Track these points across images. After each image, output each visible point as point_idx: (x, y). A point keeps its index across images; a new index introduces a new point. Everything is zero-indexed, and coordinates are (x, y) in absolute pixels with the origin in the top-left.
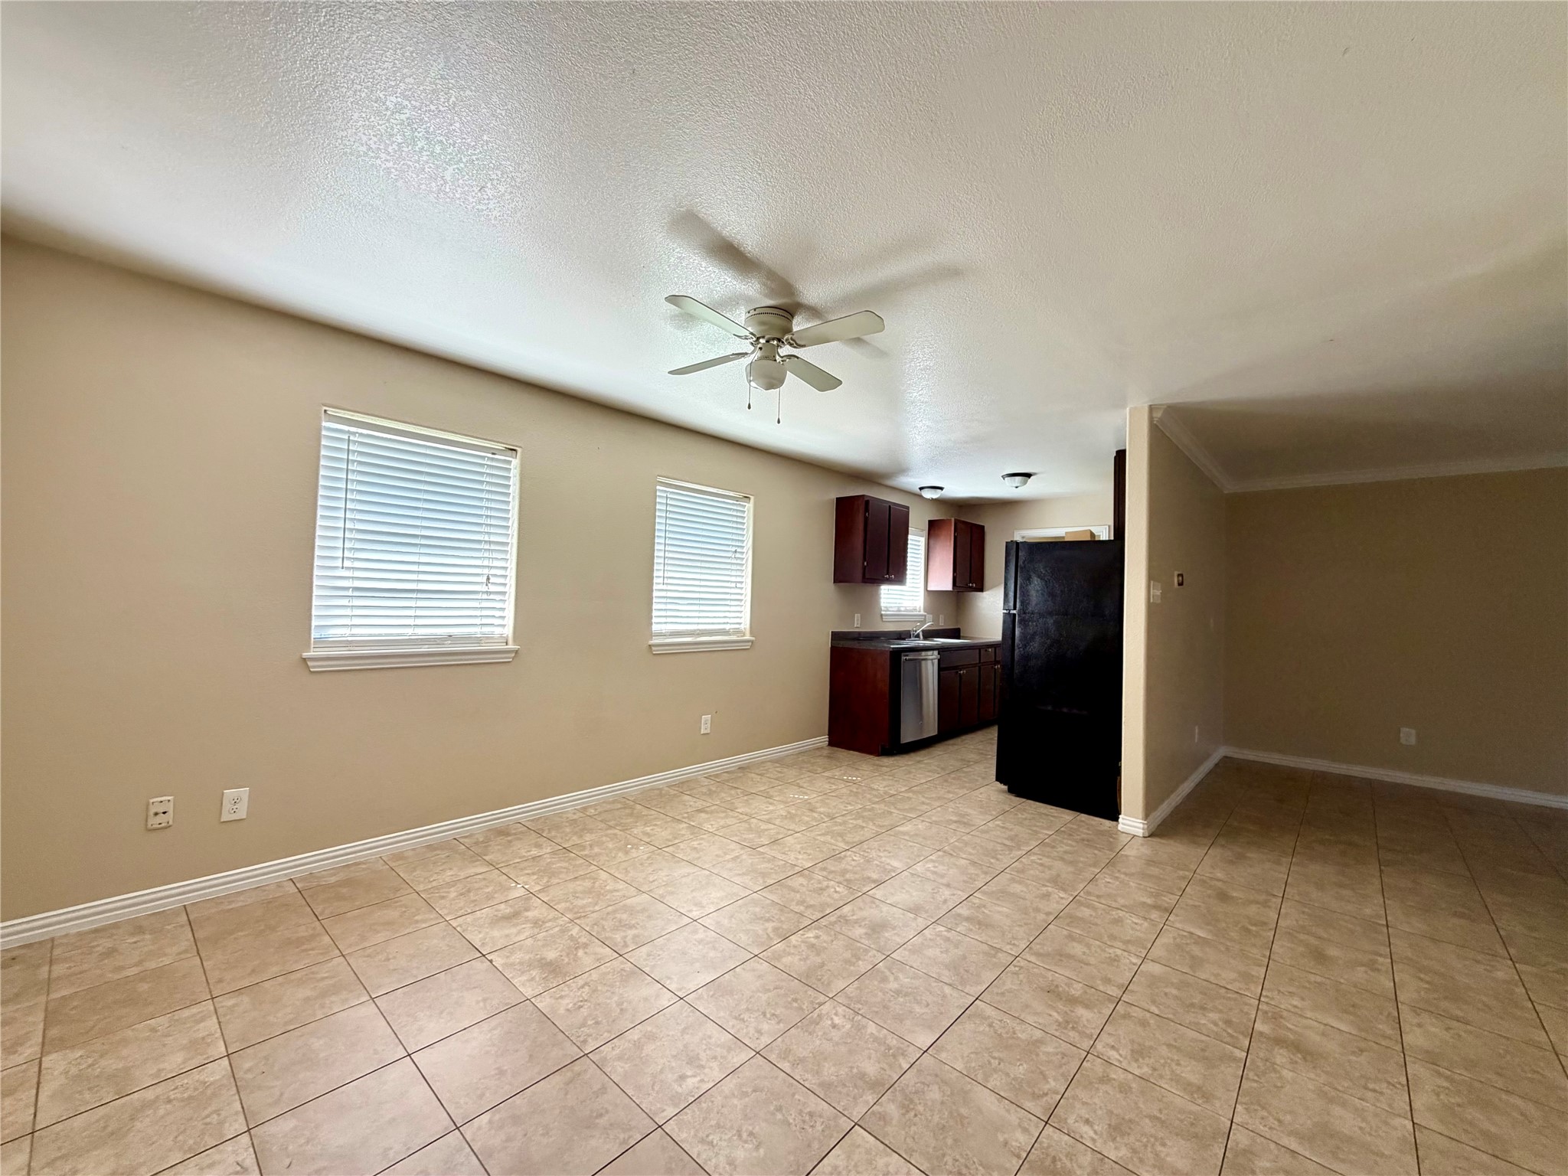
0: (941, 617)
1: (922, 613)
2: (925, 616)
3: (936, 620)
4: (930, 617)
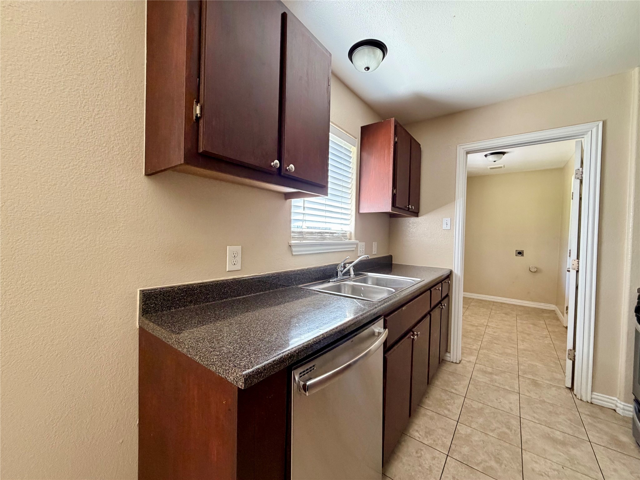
0: (375, 245)
1: (353, 240)
2: (357, 244)
3: (368, 248)
4: (362, 246)
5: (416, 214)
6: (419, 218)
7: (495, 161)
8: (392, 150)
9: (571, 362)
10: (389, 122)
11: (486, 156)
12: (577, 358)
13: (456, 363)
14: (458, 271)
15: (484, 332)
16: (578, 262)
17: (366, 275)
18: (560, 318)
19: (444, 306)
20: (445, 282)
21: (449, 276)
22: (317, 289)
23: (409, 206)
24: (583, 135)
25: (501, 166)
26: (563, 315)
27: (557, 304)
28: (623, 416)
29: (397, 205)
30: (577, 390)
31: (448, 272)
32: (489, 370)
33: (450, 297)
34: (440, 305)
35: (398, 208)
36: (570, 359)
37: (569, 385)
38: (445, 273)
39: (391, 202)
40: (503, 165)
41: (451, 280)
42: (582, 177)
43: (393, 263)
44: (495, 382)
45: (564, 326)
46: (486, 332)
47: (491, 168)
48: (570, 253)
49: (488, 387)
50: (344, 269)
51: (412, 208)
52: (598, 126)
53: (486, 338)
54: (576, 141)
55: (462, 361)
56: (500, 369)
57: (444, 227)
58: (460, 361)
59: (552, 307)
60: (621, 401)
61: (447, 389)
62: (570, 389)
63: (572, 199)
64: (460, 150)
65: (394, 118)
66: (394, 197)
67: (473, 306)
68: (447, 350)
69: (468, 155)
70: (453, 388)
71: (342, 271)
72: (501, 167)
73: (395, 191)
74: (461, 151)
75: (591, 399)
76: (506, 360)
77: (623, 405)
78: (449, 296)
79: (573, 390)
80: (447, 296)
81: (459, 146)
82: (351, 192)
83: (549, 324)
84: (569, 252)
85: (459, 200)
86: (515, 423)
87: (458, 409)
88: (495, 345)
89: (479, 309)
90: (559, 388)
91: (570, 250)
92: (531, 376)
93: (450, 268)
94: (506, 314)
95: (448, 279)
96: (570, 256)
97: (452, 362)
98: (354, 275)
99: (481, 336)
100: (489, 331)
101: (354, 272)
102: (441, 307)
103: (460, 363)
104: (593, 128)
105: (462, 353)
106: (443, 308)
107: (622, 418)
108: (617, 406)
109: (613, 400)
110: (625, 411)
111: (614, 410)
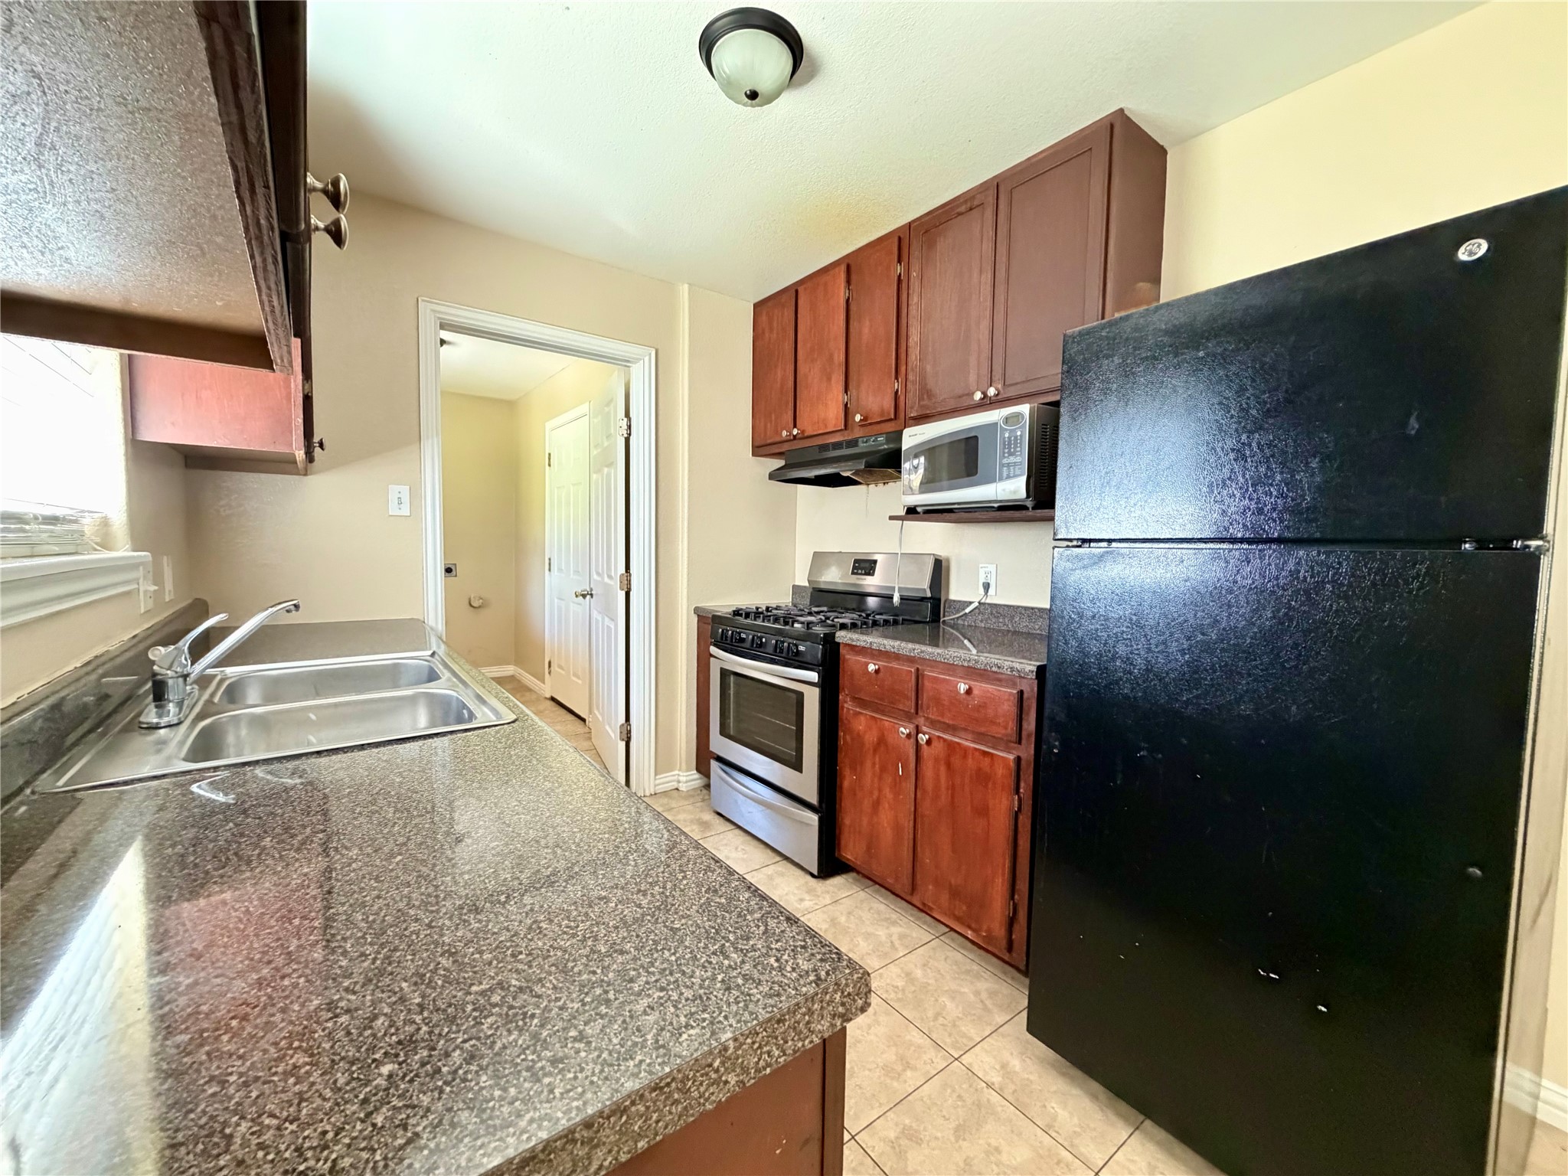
9: (623, 743)
12: (634, 734)
16: (629, 576)
18: (532, 686)
24: (628, 361)
26: (541, 679)
27: (519, 661)
28: (688, 791)
36: (621, 739)
39: (300, 421)
42: (628, 434)
45: (546, 698)
48: (550, 564)
52: (651, 353)
57: (393, 510)
59: (508, 671)
60: (682, 772)
63: (549, 465)
64: (425, 313)
73: (308, 388)
74: (427, 316)
75: (656, 787)
77: (686, 776)
79: (629, 786)
81: (424, 301)
84: (548, 562)
85: (430, 441)
91: (550, 559)
96: (550, 570)
104: (645, 356)
107: (689, 795)
108: (679, 782)
109: (674, 775)
110: (689, 784)
111: (677, 789)
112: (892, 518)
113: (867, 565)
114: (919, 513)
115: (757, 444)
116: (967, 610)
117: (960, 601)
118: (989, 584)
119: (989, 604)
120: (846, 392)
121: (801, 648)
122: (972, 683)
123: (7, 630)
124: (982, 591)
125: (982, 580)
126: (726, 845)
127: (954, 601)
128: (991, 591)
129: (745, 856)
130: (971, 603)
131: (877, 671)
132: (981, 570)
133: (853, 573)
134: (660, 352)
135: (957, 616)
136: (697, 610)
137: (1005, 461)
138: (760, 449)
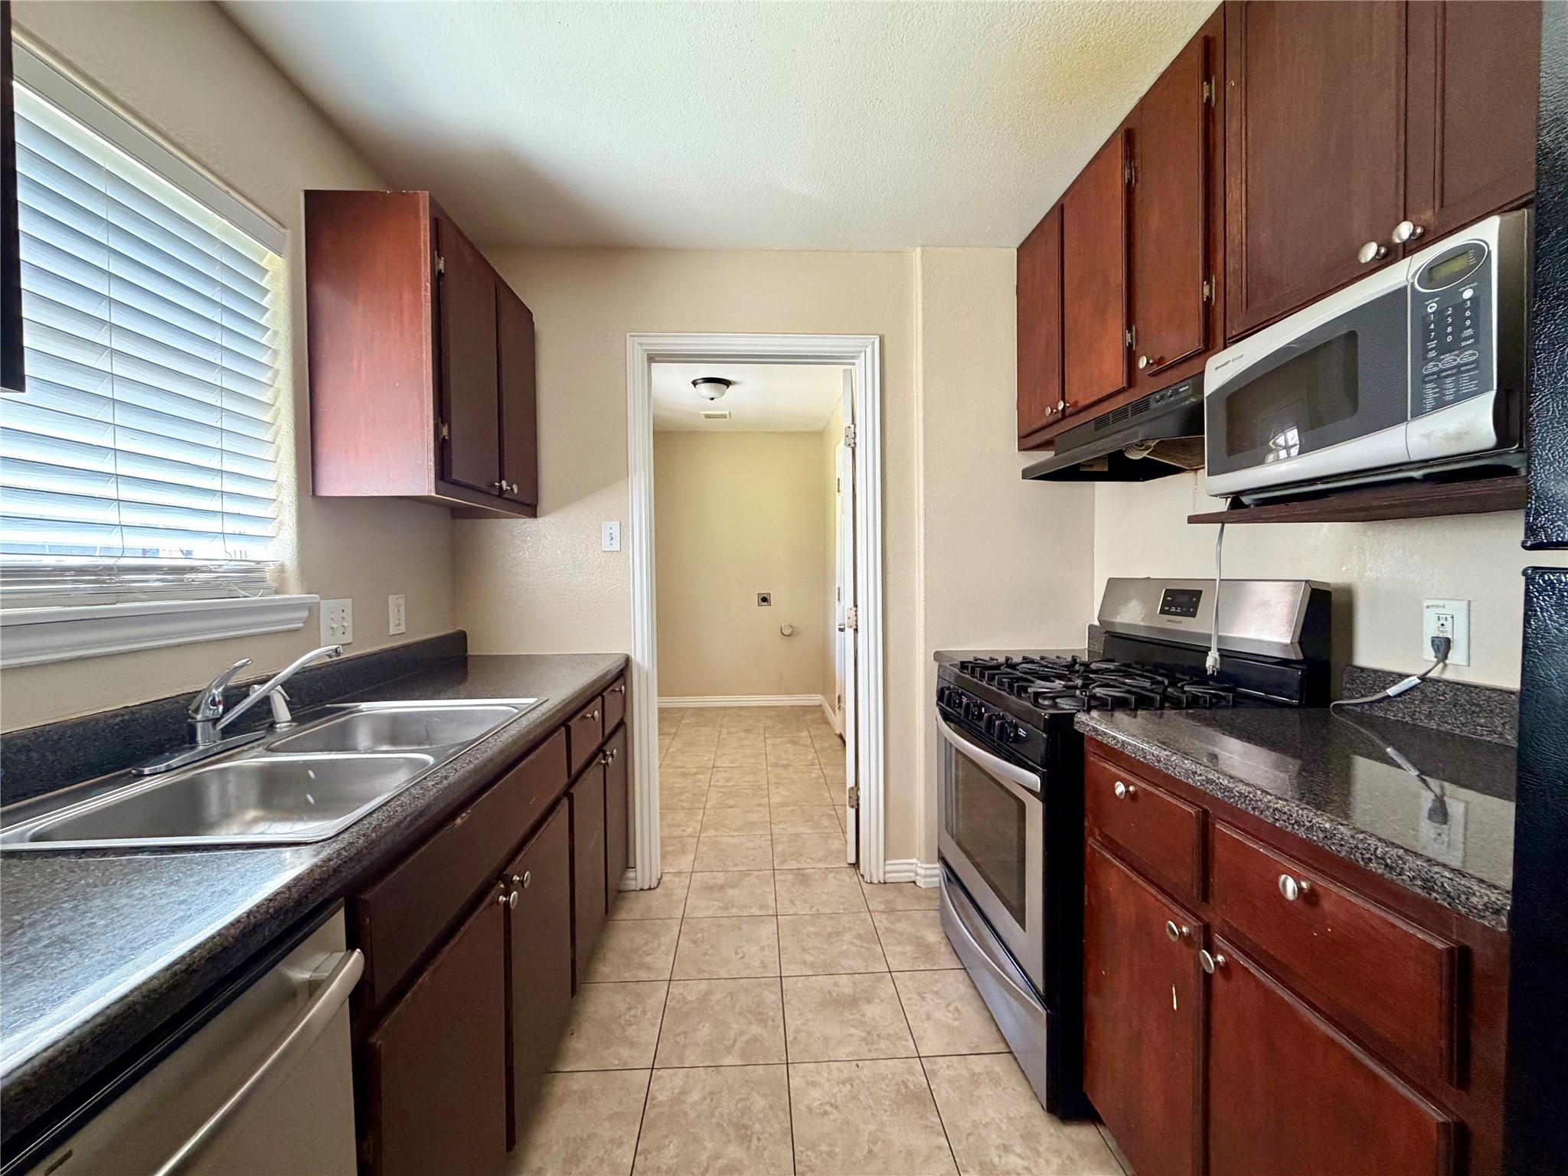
5: (530, 507)
6: (540, 520)
7: (712, 399)
8: (426, 295)
9: (853, 811)
10: (414, 200)
11: (695, 383)
12: (861, 802)
13: (650, 889)
14: (643, 658)
15: (707, 784)
16: (856, 611)
17: (352, 713)
18: (831, 721)
19: (612, 755)
20: (614, 691)
21: (623, 673)
22: (20, 838)
23: (500, 482)
24: (853, 357)
25: (724, 413)
26: (835, 713)
27: (824, 692)
28: (926, 889)
29: (454, 477)
30: (864, 866)
31: (621, 662)
32: (720, 878)
33: (629, 725)
34: (601, 755)
35: (456, 483)
36: (852, 807)
37: (853, 860)
38: (611, 665)
39: (432, 464)
40: (727, 413)
41: (628, 684)
42: (855, 443)
43: (470, 653)
44: (733, 906)
45: (840, 737)
46: (712, 783)
47: (707, 416)
49: (719, 926)
50: (226, 711)
51: (512, 489)
52: (874, 342)
53: (714, 798)
54: (844, 370)
55: (665, 878)
56: (741, 868)
57: (606, 547)
58: (659, 880)
59: (817, 699)
60: (922, 863)
61: (627, 976)
62: (854, 864)
64: (633, 349)
65: (427, 193)
66: (442, 448)
67: (687, 725)
68: (627, 864)
69: (653, 365)
70: (641, 966)
71: (216, 721)
72: (724, 416)
73: (445, 431)
74: (635, 351)
75: (885, 873)
76: (751, 841)
77: (925, 868)
78: (625, 724)
79: (859, 867)
80: (622, 724)
81: (631, 336)
82: (276, 418)
83: (816, 736)
84: (837, 591)
85: (637, 475)
86: (771, 997)
87: (654, 1025)
88: (730, 810)
89: (698, 730)
90: (838, 871)
92: (794, 862)
93: (621, 649)
94: (747, 731)
95: (621, 681)
97: (641, 890)
98: (293, 720)
99: (703, 796)
100: (720, 778)
101: (290, 710)
102: (603, 761)
103: (659, 883)
104: (867, 347)
105: (664, 856)
106: (607, 764)
107: (925, 896)
108: (917, 874)
109: (912, 864)
110: (928, 880)
111: (914, 882)
112: (1193, 520)
113: (1184, 599)
114: (1247, 506)
115: (1023, 434)
116: (1392, 691)
117: (1376, 671)
118: (1448, 642)
119: (1448, 683)
120: (1130, 329)
121: (1022, 733)
122: (1322, 882)
123: (6, 670)
124: (1430, 655)
125: (1431, 630)
126: (937, 993)
127: (1362, 669)
128: (1456, 656)
129: (956, 1023)
130: (1403, 676)
131: (1133, 797)
132: (1426, 611)
133: (1162, 612)
134: (887, 340)
135: (1369, 699)
136: (938, 656)
137: (1431, 367)
138: (1027, 440)
